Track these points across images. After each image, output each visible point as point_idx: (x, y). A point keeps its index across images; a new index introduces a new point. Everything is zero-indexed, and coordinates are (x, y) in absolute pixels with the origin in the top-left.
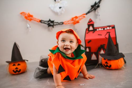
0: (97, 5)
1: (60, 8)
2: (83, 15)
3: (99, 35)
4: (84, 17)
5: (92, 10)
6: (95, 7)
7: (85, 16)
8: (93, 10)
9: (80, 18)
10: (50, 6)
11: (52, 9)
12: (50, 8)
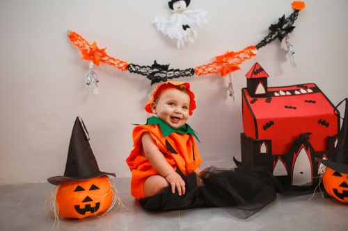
0: (285, 26)
1: (185, 27)
2: (248, 48)
3: (286, 107)
4: (252, 54)
5: (274, 36)
6: (280, 30)
7: (255, 52)
8: (275, 38)
9: (238, 57)
10: (156, 20)
11: (162, 29)
12: (154, 25)
